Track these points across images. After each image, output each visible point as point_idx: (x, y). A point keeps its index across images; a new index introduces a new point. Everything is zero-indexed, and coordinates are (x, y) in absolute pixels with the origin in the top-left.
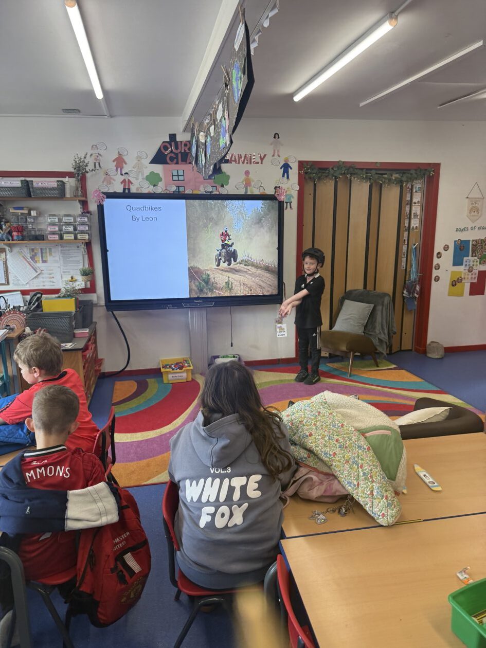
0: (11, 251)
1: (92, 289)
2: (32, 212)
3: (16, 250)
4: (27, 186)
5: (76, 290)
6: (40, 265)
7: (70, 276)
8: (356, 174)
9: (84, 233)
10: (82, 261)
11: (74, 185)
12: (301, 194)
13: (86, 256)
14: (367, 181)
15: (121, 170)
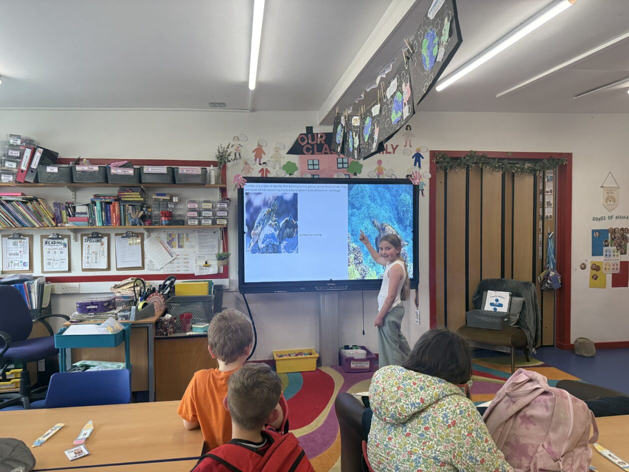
1: (225, 274)
2: (174, 198)
3: (154, 235)
4: (173, 173)
6: (176, 250)
8: (488, 163)
9: (223, 219)
10: (217, 246)
11: (217, 173)
12: (433, 182)
13: (221, 242)
14: (499, 170)
15: (260, 160)
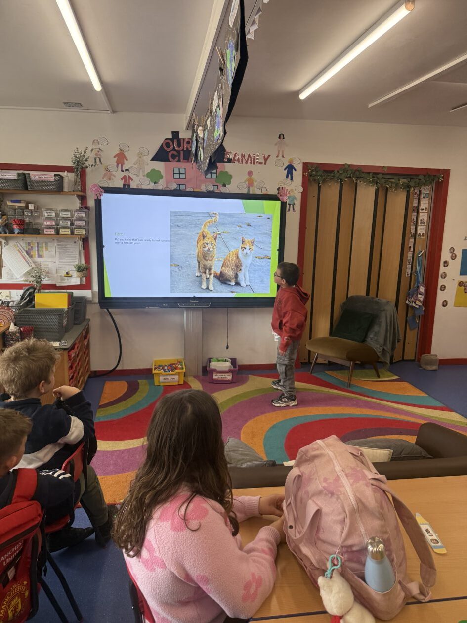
0: (7, 244)
2: (29, 205)
4: (24, 179)
6: (35, 259)
7: (66, 272)
8: (363, 178)
9: (81, 229)
10: (77, 256)
11: (73, 180)
12: (304, 196)
14: (374, 185)
15: (122, 166)
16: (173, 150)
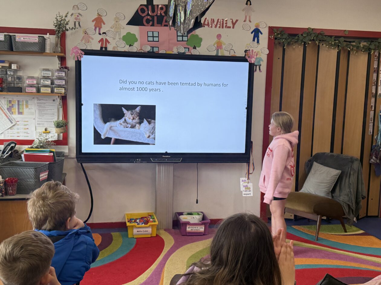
1: (64, 141)
2: (12, 65)
4: (10, 41)
5: (49, 141)
6: (16, 116)
7: (44, 128)
8: (325, 41)
9: (61, 87)
10: (56, 114)
11: (55, 43)
12: (270, 57)
13: (61, 110)
14: (336, 47)
15: (99, 29)
16: (147, 15)
